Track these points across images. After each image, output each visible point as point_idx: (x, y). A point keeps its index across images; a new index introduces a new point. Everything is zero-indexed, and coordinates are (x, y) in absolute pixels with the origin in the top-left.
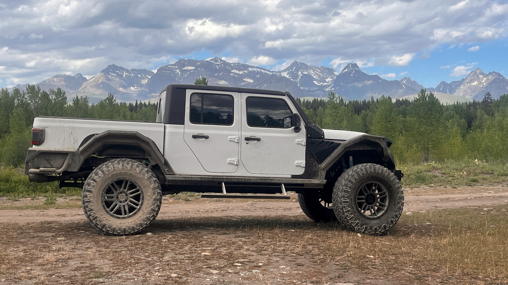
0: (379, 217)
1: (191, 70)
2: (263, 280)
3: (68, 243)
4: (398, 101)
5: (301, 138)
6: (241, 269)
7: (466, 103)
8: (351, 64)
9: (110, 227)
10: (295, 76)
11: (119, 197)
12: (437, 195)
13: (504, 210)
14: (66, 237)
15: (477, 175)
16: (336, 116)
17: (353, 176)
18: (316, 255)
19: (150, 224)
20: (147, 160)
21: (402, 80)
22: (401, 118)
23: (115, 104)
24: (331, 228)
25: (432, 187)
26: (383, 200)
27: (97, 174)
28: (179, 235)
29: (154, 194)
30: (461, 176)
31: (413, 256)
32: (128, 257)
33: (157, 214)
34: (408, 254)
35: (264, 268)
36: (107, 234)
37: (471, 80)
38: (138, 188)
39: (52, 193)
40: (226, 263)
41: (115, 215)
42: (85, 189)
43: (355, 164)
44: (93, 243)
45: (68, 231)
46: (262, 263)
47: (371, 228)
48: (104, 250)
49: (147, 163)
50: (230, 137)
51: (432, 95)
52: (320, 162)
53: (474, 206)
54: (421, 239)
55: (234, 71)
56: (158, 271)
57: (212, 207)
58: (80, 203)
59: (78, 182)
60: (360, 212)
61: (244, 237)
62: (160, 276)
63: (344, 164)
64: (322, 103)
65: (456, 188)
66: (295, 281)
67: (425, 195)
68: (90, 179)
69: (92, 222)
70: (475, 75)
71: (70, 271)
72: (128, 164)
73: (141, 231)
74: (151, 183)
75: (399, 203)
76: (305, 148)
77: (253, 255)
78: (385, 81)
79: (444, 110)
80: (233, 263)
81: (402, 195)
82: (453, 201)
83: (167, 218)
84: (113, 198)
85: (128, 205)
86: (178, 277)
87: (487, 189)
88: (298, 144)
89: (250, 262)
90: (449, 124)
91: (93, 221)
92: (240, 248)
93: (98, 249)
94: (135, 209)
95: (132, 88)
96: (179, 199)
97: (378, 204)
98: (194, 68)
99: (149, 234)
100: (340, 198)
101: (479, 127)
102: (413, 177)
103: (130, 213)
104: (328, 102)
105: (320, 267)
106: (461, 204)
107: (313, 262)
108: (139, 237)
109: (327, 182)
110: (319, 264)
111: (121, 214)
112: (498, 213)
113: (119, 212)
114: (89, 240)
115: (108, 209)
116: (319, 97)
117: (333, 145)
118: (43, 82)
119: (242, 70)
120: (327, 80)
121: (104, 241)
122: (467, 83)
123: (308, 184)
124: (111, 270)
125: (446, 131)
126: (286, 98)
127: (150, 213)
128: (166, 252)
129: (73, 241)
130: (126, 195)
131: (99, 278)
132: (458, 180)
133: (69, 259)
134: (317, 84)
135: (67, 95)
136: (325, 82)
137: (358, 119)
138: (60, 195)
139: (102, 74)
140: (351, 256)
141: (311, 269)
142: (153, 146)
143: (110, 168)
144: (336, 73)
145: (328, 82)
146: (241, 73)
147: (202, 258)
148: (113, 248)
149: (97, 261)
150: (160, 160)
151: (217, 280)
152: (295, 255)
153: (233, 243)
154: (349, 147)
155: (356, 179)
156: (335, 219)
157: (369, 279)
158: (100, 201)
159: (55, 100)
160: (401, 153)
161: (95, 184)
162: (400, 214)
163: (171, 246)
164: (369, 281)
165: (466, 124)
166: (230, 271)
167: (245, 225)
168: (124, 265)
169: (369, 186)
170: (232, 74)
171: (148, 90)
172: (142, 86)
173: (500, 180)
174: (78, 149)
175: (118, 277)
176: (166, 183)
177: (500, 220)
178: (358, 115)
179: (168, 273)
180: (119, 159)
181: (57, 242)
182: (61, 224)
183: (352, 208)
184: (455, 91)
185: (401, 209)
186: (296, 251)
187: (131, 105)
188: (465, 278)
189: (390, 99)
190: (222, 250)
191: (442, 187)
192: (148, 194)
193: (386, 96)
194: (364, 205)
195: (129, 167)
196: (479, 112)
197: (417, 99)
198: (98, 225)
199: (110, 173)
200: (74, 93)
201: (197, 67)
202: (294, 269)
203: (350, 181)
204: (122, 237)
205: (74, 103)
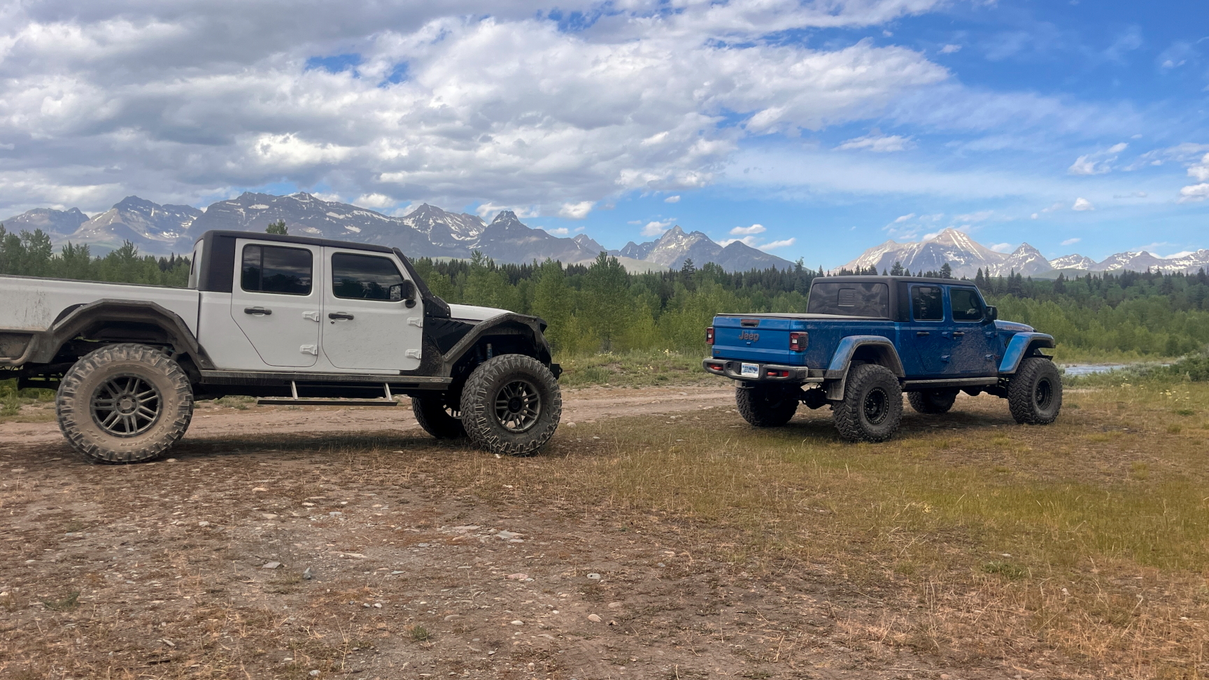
0: (526, 431)
1: (262, 210)
2: (345, 526)
3: (30, 477)
4: (570, 267)
5: (417, 316)
6: (312, 511)
7: (661, 272)
8: (506, 212)
9: (104, 451)
10: (425, 226)
11: (121, 403)
12: (612, 398)
13: (697, 418)
14: (27, 467)
15: (667, 371)
16: (484, 286)
17: (491, 372)
18: (429, 487)
19: (173, 444)
20: (170, 345)
21: (577, 238)
22: (573, 291)
23: (136, 258)
24: (458, 446)
25: (607, 387)
26: (532, 406)
27: (82, 367)
28: (222, 461)
29: (180, 398)
30: (646, 372)
31: (569, 484)
32: (131, 497)
33: (185, 430)
34: (560, 481)
35: (348, 508)
36: (100, 462)
37: (669, 241)
38: (153, 389)
39: (14, 397)
40: (290, 503)
41: (113, 432)
42: (62, 390)
43: (495, 354)
44: (74, 477)
45: (33, 459)
46: (346, 500)
47: (515, 446)
48: (90, 487)
49: (170, 350)
50: (305, 313)
51: (615, 261)
52: (444, 352)
53: (658, 413)
54: (583, 460)
55: (331, 214)
56: (179, 517)
57: (282, 418)
58: (54, 413)
59: (51, 379)
60: (501, 425)
61: (324, 463)
62: (180, 526)
63: (479, 355)
64: (463, 267)
65: (638, 388)
66: (393, 526)
67: (596, 398)
68: (70, 375)
69: (73, 443)
70: (673, 233)
71: (27, 521)
72: (136, 351)
73: (159, 456)
74: (174, 382)
75: (555, 410)
76: (421, 330)
77: (334, 490)
78: (552, 238)
79: (631, 281)
80: (301, 503)
81: (559, 399)
82: (632, 406)
83: (205, 436)
84: (110, 404)
85: (137, 416)
86: (210, 526)
87: (679, 390)
88: (411, 325)
89: (328, 499)
90: (637, 301)
91: (76, 442)
92: (316, 479)
93: (81, 486)
94: (148, 422)
95: (165, 233)
96: (231, 406)
97: (525, 412)
98: (267, 207)
99: (171, 461)
100: (472, 404)
101: (676, 306)
102: (582, 372)
103: (139, 428)
104: (472, 266)
105: (433, 504)
106: (643, 410)
107: (424, 497)
108: (154, 466)
109: (453, 380)
110: (433, 500)
111: (124, 431)
112: (689, 423)
113: (120, 427)
114: (66, 473)
115: (101, 423)
116: (459, 257)
117: (462, 327)
118: (12, 219)
119: (343, 213)
120: (471, 233)
121: (93, 472)
122: (663, 245)
123: (425, 384)
124: (99, 518)
125: (634, 311)
126: (393, 257)
127: (174, 429)
128: (195, 488)
129: (39, 474)
130: (134, 400)
131: (77, 531)
132: (642, 378)
133: (28, 502)
134: (457, 238)
135: (52, 242)
136: (469, 236)
137: (515, 291)
138: (28, 400)
139: (116, 210)
140: (480, 487)
141: (420, 507)
142: (179, 324)
143: (106, 359)
144: (484, 224)
145: (472, 237)
146: (342, 217)
147: (253, 497)
148: (108, 484)
149: (76, 504)
150: (191, 346)
151: (272, 528)
152: (397, 487)
153: (305, 473)
154: (487, 330)
155: (494, 376)
156: (464, 434)
157: (502, 518)
158: (88, 410)
159: (31, 248)
160: (573, 339)
161: (79, 383)
162: (556, 426)
163: (204, 479)
164: (501, 521)
165: (660, 301)
166: (295, 514)
167: (327, 445)
168: (123, 509)
169: (514, 387)
170: (328, 219)
171: (191, 238)
172: (182, 231)
173: (696, 378)
174: (51, 328)
175: (109, 529)
176: (202, 382)
177: (691, 431)
178: (515, 285)
179: (194, 521)
180: (121, 345)
181: (10, 476)
182: (22, 447)
183: (489, 417)
184: (646, 257)
185: (557, 418)
186: (400, 482)
187: (163, 261)
188: (634, 512)
189: (559, 264)
190: (286, 483)
191: (620, 387)
192: (170, 399)
193: (554, 259)
194: (507, 413)
195: (138, 356)
196: (677, 286)
197: (595, 266)
198: (84, 447)
199: (105, 366)
200: (66, 239)
201: (272, 206)
202: (395, 508)
203: (486, 379)
204: (125, 466)
205: (65, 255)
